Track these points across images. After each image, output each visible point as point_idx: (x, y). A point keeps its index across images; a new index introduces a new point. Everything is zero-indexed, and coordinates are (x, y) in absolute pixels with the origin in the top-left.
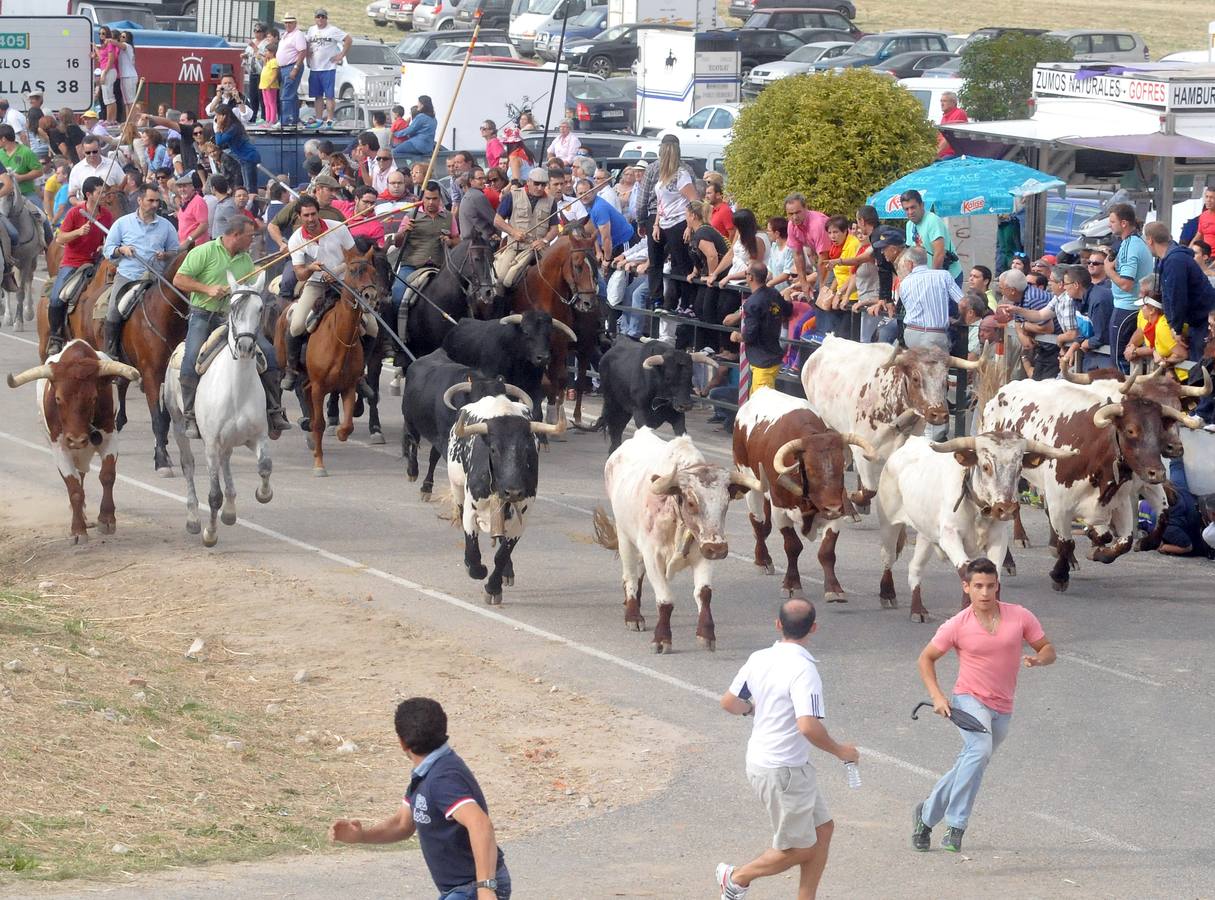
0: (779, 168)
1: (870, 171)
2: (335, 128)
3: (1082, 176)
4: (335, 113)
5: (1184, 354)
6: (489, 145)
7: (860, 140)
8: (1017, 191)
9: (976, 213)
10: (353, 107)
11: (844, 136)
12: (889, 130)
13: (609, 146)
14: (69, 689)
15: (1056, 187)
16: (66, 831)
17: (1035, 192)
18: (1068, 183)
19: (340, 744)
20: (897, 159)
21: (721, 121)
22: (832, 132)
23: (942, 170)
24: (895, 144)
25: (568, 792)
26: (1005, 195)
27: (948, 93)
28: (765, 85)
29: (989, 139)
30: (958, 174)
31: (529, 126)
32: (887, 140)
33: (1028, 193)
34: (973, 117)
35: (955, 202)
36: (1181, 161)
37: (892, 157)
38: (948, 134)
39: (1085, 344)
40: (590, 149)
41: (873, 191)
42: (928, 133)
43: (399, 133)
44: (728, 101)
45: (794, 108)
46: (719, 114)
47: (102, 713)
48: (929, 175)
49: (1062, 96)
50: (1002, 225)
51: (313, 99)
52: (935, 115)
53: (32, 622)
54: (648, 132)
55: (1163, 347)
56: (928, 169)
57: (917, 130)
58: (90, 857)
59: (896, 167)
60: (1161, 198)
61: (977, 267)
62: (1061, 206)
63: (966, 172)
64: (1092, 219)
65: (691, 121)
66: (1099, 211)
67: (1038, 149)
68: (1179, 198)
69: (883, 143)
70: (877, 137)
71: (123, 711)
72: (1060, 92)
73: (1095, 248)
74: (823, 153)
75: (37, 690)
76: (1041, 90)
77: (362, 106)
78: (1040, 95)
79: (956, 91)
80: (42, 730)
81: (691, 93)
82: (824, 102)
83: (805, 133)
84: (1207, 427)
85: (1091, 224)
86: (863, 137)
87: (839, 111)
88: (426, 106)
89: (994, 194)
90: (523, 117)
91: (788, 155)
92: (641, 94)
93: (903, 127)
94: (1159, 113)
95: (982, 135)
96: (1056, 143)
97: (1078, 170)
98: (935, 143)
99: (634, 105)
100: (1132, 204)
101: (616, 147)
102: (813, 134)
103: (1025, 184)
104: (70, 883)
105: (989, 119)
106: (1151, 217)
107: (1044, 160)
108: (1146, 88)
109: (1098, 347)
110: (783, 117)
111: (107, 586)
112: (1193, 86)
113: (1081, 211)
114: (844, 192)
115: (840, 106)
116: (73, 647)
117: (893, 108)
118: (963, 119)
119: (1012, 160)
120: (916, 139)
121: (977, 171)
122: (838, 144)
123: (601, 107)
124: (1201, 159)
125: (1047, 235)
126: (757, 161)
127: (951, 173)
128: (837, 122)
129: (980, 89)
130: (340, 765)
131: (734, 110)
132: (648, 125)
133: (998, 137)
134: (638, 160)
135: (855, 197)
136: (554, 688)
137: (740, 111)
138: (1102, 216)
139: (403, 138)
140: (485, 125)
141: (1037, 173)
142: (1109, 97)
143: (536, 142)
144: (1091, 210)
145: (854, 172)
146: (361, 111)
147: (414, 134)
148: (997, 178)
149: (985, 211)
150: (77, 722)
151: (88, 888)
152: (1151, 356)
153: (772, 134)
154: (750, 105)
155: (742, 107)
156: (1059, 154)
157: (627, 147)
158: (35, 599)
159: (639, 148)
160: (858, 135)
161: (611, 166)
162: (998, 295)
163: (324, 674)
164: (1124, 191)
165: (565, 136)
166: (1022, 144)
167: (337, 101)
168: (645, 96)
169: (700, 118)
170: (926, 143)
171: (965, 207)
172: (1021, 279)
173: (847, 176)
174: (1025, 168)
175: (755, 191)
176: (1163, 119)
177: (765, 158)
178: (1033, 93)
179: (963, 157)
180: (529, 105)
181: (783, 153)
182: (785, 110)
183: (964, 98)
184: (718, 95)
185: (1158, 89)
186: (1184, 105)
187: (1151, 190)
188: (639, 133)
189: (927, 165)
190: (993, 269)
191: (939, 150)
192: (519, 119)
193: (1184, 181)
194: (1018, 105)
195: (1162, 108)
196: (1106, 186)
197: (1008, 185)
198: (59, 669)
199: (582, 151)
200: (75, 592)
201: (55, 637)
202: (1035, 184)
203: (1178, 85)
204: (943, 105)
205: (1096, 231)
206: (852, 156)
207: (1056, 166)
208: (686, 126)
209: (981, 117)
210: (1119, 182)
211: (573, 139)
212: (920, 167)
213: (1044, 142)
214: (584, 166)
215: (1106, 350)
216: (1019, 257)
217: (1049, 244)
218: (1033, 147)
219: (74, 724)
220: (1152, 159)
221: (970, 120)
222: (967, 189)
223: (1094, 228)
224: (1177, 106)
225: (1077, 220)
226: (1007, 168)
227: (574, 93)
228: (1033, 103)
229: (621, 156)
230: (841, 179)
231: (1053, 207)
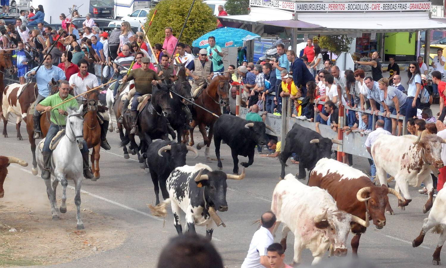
0: (163, 31)
1: (194, 32)
2: (9, 16)
3: (266, 34)
4: (10, 11)
5: (300, 95)
6: (63, 22)
7: (190, 21)
8: (244, 39)
9: (230, 46)
10: (15, 9)
11: (185, 20)
12: (201, 18)
13: (105, 23)
15: (257, 38)
17: (250, 39)
18: (261, 36)
19: (10, 229)
20: (203, 28)
21: (143, 14)
22: (181, 18)
23: (218, 32)
24: (202, 23)
25: (89, 245)
26: (240, 40)
27: (221, 6)
28: (158, 2)
29: (235, 21)
30: (224, 33)
31: (77, 16)
32: (200, 21)
33: (248, 40)
34: (229, 14)
35: (223, 43)
36: (299, 29)
37: (201, 27)
38: (221, 19)
39: (267, 91)
40: (98, 24)
41: (195, 39)
42: (213, 19)
43: (32, 18)
44: (146, 8)
45: (168, 10)
46: (143, 12)
48: (214, 33)
49: (259, 7)
50: (239, 50)
51: (2, 6)
52: (216, 13)
54: (118, 18)
55: (294, 92)
56: (214, 31)
57: (210, 18)
59: (203, 31)
60: (293, 42)
61: (231, 66)
62: (259, 44)
63: (227, 33)
64: (270, 49)
65: (133, 14)
66: (272, 46)
67: (251, 25)
68: (299, 42)
69: (198, 22)
70: (196, 20)
72: (259, 5)
73: (270, 59)
74: (178, 26)
76: (252, 5)
77: (19, 8)
78: (252, 6)
79: (223, 5)
81: (133, 5)
82: (178, 8)
83: (172, 19)
84: (308, 120)
85: (269, 50)
86: (192, 20)
87: (183, 11)
88: (41, 8)
89: (236, 40)
90: (75, 13)
91: (166, 26)
92: (115, 5)
93: (205, 17)
94: (292, 13)
95: (232, 20)
96: (257, 23)
97: (265, 32)
98: (216, 23)
99: (113, 9)
100: (283, 44)
101: (107, 23)
102: (174, 19)
103: (247, 36)
105: (235, 14)
106: (290, 48)
107: (253, 29)
108: (288, 4)
109: (271, 92)
110: (164, 13)
112: (304, 4)
113: (266, 46)
114: (185, 39)
115: (184, 10)
117: (202, 11)
118: (226, 14)
119: (242, 28)
120: (210, 21)
121: (230, 32)
122: (183, 23)
123: (102, 9)
124: (306, 29)
125: (254, 54)
126: (155, 28)
127: (221, 33)
128: (183, 15)
129: (231, 4)
130: (10, 236)
131: (148, 11)
132: (118, 16)
133: (238, 21)
134: (115, 28)
135: (189, 41)
136: (84, 209)
137: (150, 11)
138: (273, 48)
139: (33, 20)
140: (61, 15)
141: (251, 33)
142: (275, 7)
143: (79, 21)
144: (270, 46)
145: (189, 32)
146: (18, 10)
147: (36, 18)
148: (237, 35)
149: (233, 46)
152: (289, 96)
153: (160, 19)
154: (153, 9)
155: (150, 10)
156: (258, 26)
157: (110, 23)
159: (115, 23)
160: (190, 20)
161: (105, 30)
162: (238, 75)
163: (4, 205)
164: (280, 39)
165: (89, 19)
166: (246, 23)
167: (10, 6)
168: (117, 5)
169: (136, 13)
170: (213, 22)
171: (226, 44)
172: (245, 69)
173: (186, 34)
174: (247, 31)
175: (154, 39)
176: (293, 15)
177: (158, 27)
178: (250, 6)
179: (226, 27)
180: (77, 8)
181: (164, 26)
182: (165, 11)
183: (226, 7)
184: (142, 5)
185: (292, 5)
186: (301, 10)
187: (290, 39)
188: (115, 18)
189: (213, 30)
190: (236, 65)
191: (217, 25)
192: (73, 13)
193: (301, 36)
194: (245, 10)
195: (293, 11)
196: (274, 38)
197: (242, 37)
199: (95, 24)
202: (250, 37)
203: (298, 4)
204: (219, 10)
205: (271, 53)
206: (188, 27)
207: (257, 30)
208: (131, 16)
209: (232, 14)
210: (279, 36)
211: (92, 20)
212: (211, 31)
213: (254, 23)
214: (96, 30)
215: (274, 93)
216: (245, 61)
217: (255, 57)
218: (249, 24)
220: (289, 29)
221: (228, 15)
222: (227, 38)
223: (270, 52)
224: (298, 11)
225: (265, 49)
226: (240, 31)
227: (92, 5)
228: (249, 9)
229: (108, 26)
230: (184, 35)
231: (256, 44)
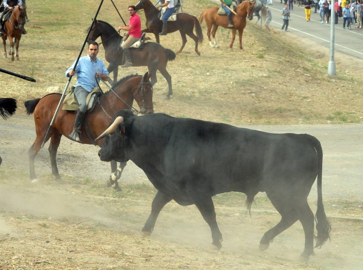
14: (352, 90)
16: (352, 114)
47: (358, 94)
53: (345, 78)
58: (356, 119)
71: (362, 94)
75: (346, 90)
80: (347, 97)
104: (353, 123)
111: (358, 72)
116: (352, 83)
150: (353, 95)
151: (356, 124)
158: (345, 74)
198: (350, 86)
200: (352, 73)
201: (349, 81)
219: (353, 96)
